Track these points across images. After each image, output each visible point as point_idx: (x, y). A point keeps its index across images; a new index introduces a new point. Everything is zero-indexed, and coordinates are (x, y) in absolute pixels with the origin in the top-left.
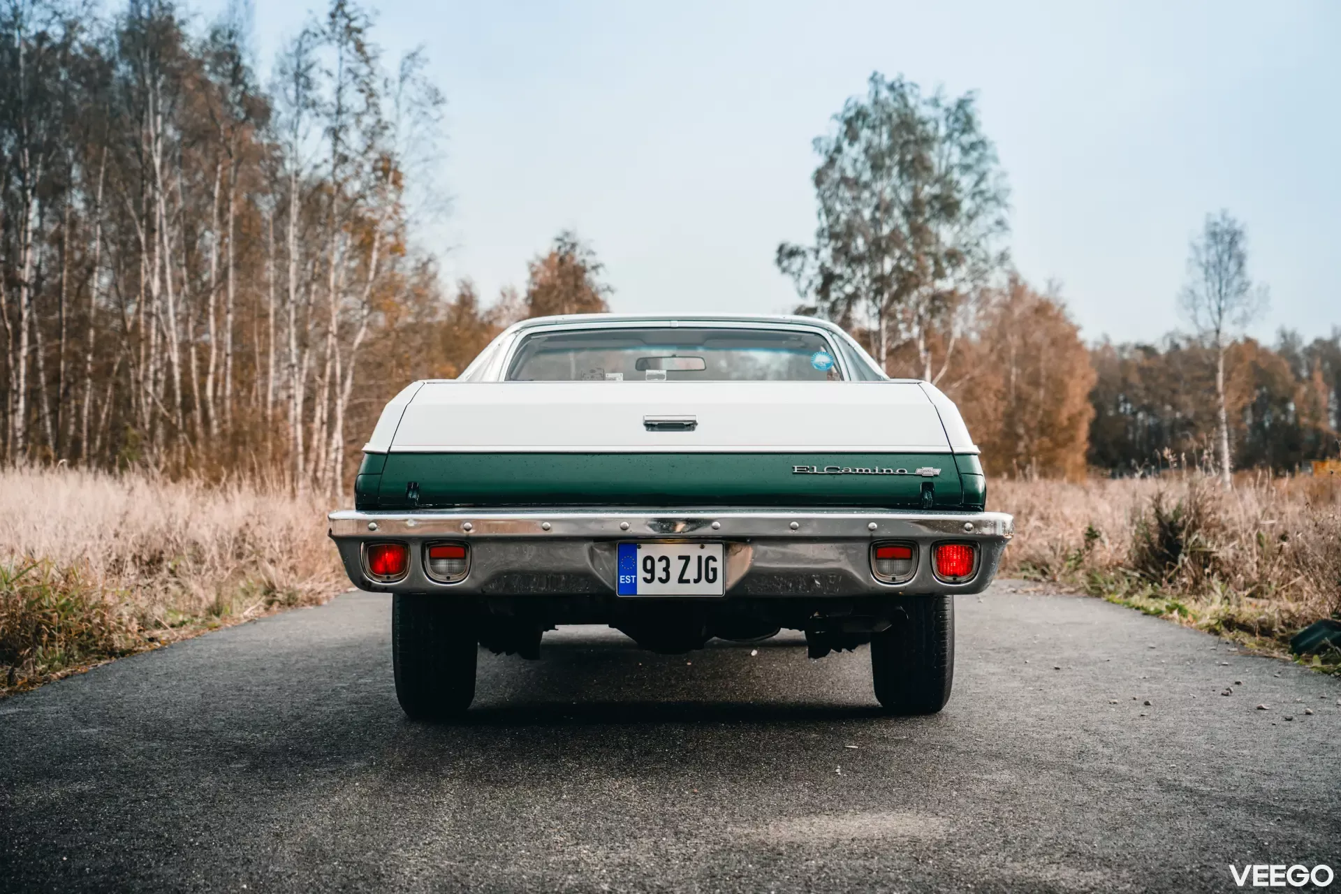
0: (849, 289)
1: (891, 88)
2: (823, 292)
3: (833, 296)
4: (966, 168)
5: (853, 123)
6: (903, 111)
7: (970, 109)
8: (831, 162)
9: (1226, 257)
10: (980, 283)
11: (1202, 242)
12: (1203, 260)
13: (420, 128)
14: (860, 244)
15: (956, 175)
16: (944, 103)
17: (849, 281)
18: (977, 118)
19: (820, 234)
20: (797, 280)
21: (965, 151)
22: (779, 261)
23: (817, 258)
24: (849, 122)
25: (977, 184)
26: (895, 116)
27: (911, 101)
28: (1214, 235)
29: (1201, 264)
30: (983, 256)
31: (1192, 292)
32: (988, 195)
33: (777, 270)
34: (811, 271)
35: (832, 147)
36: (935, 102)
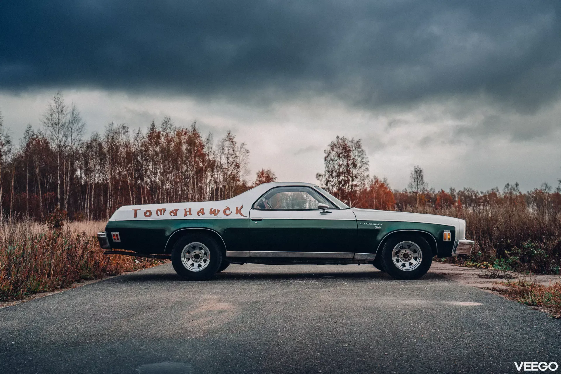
0: (332, 184)
2: (327, 184)
3: (329, 185)
4: (359, 156)
5: (333, 146)
6: (344, 144)
7: (359, 143)
8: (328, 155)
9: (419, 176)
10: (363, 182)
11: (413, 173)
12: (414, 176)
13: (244, 157)
14: (334, 174)
15: (357, 158)
16: (354, 142)
17: (332, 182)
18: (361, 145)
19: (325, 172)
20: (321, 182)
21: (359, 152)
22: (317, 177)
23: (325, 177)
24: (332, 147)
25: (361, 160)
26: (342, 145)
27: (346, 142)
28: (416, 171)
29: (413, 178)
30: (363, 176)
31: (411, 184)
32: (364, 162)
33: (316, 179)
34: (324, 179)
35: (328, 152)
36: (352, 142)
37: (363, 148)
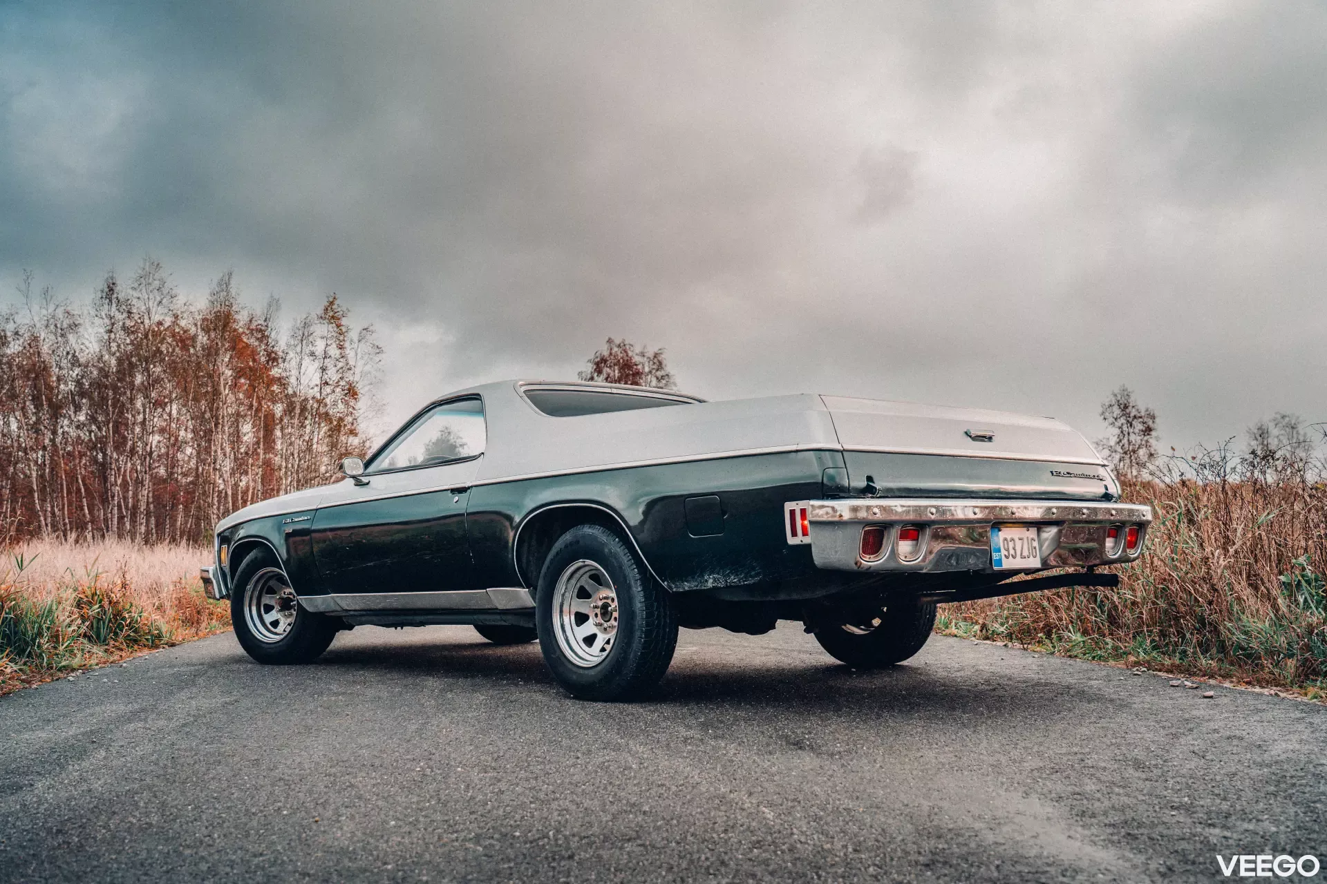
1: (619, 346)
5: (600, 363)
6: (626, 358)
7: (661, 358)
13: (368, 367)
16: (647, 355)
21: (659, 379)
24: (597, 364)
26: (621, 361)
27: (630, 354)
35: (589, 376)
36: (642, 354)
37: (669, 368)
